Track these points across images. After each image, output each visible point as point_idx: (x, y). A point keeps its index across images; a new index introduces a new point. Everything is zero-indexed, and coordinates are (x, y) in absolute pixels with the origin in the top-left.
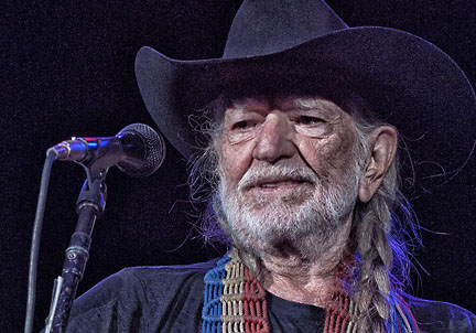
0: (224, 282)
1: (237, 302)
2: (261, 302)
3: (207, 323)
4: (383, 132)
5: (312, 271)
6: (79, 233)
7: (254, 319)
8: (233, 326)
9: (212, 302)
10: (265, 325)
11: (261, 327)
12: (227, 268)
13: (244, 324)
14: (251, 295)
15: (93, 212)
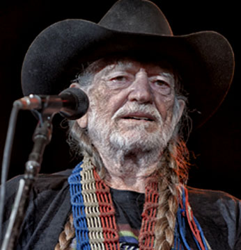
0: (81, 182)
1: (93, 195)
2: (107, 194)
3: (75, 207)
5: (139, 175)
6: (35, 153)
7: (105, 204)
8: (92, 209)
9: (76, 194)
10: (112, 207)
11: (110, 209)
12: (81, 173)
13: (99, 208)
14: (101, 190)
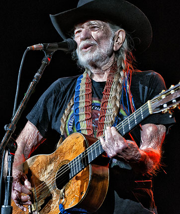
1: (84, 85)
2: (90, 83)
4: (120, 31)
7: (88, 89)
10: (91, 90)
13: (85, 91)
15: (46, 64)
